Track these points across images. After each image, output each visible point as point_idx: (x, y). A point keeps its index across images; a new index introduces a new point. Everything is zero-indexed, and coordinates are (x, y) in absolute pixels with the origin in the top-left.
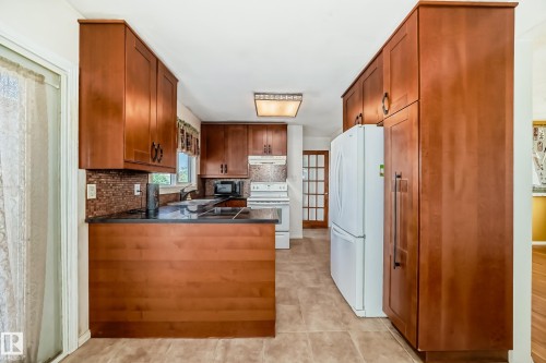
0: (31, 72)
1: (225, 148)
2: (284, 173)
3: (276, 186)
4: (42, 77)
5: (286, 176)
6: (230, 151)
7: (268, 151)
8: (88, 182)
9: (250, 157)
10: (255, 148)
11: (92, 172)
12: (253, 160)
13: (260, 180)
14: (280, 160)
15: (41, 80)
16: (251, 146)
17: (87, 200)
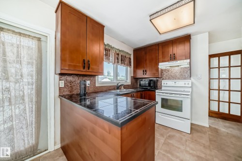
0: (35, 37)
1: (146, 60)
2: (188, 73)
3: (181, 83)
4: (40, 38)
6: (148, 62)
7: (173, 58)
8: (60, 80)
9: (160, 64)
10: (163, 57)
11: (61, 74)
12: (162, 66)
13: (169, 79)
14: (184, 63)
15: (39, 39)
16: (160, 56)
17: (60, 88)
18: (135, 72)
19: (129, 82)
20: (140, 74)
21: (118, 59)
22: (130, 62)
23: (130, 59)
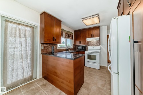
0: (32, 27)
1: (80, 36)
2: (99, 43)
3: (96, 48)
4: (33, 27)
5: (100, 44)
6: (81, 37)
7: (93, 36)
8: (42, 46)
9: (87, 39)
10: (89, 35)
11: (43, 44)
12: (88, 39)
13: (91, 46)
14: (97, 39)
15: (33, 28)
16: (87, 35)
17: (42, 50)
18: (75, 42)
19: (72, 47)
20: (78, 43)
21: (67, 36)
22: (73, 37)
23: (73, 35)
